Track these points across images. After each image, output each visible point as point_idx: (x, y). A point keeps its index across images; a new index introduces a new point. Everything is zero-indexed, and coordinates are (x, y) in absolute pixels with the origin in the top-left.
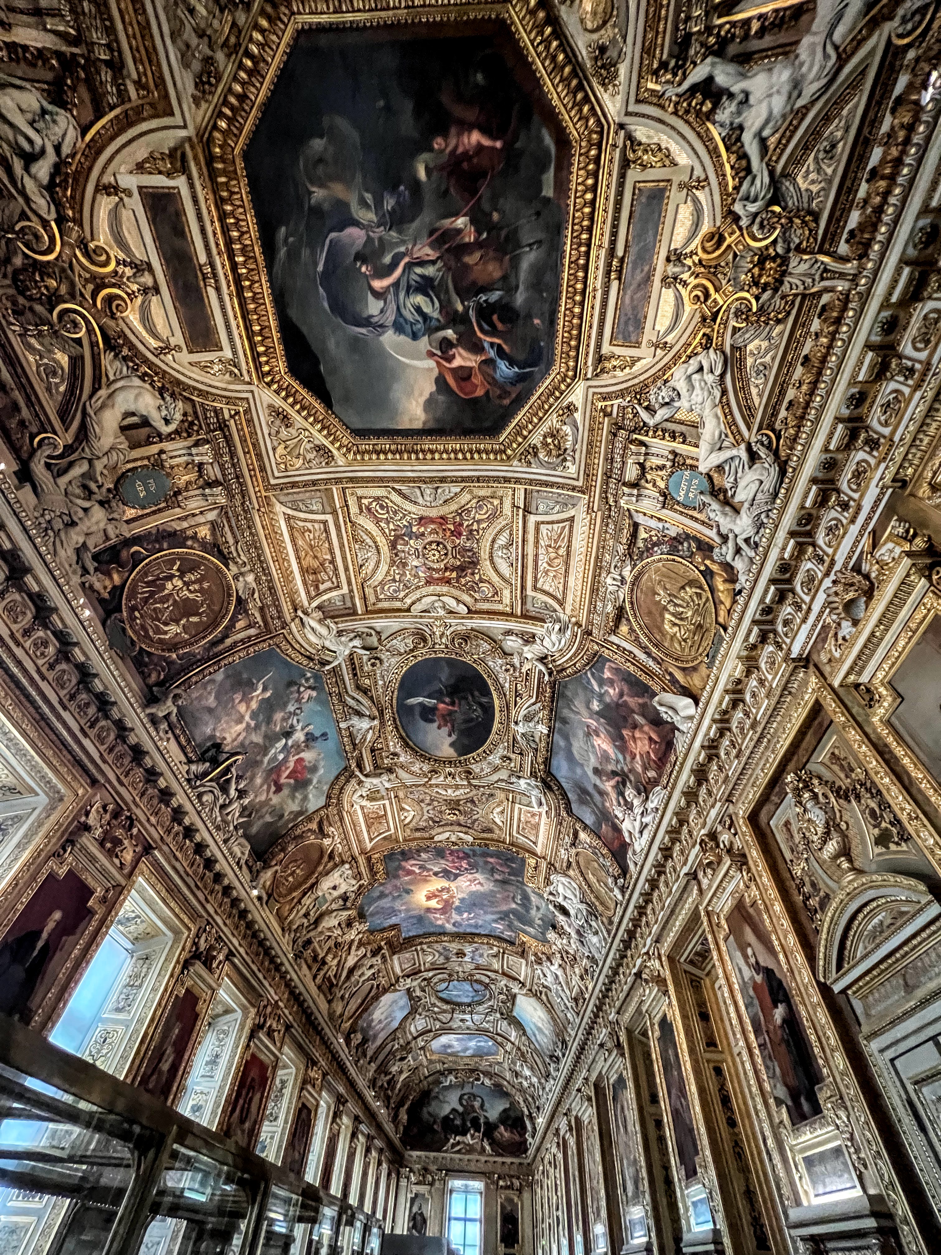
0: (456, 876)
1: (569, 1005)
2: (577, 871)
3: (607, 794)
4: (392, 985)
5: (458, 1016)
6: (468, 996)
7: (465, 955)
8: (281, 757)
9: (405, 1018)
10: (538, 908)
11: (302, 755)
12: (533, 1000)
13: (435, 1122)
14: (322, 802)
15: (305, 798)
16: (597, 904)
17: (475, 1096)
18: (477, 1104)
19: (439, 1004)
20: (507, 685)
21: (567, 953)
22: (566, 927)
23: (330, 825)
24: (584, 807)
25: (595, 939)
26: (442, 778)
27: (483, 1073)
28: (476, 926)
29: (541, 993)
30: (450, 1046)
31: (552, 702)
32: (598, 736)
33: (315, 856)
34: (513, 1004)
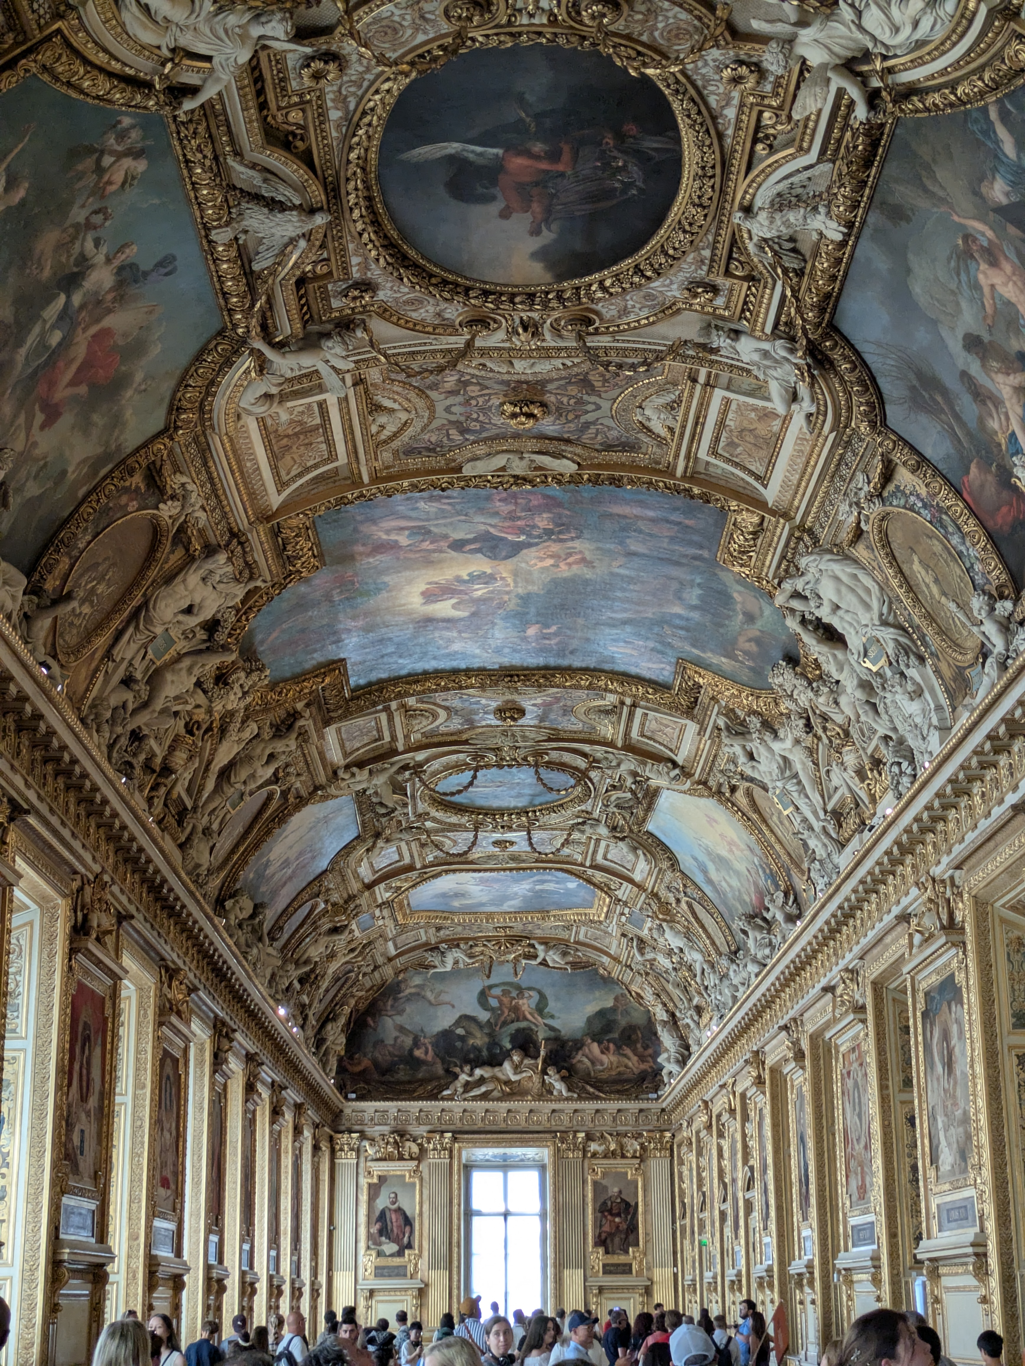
0: (517, 548)
1: (817, 825)
2: (880, 554)
3: (998, 402)
4: (316, 788)
5: (488, 837)
6: (519, 795)
7: (522, 712)
8: (55, 338)
9: (348, 849)
10: (750, 618)
11: (108, 322)
12: (709, 805)
13: (416, 1043)
14: (157, 421)
15: (116, 422)
16: (929, 632)
17: (521, 990)
18: (527, 1004)
19: (439, 815)
20: (731, 113)
21: (825, 718)
22: (830, 667)
23: (177, 470)
24: (924, 419)
25: (913, 708)
26: (501, 335)
27: (545, 942)
28: (561, 652)
29: (733, 789)
30: (457, 895)
31: (868, 164)
32: (994, 263)
33: (141, 544)
34: (650, 808)
